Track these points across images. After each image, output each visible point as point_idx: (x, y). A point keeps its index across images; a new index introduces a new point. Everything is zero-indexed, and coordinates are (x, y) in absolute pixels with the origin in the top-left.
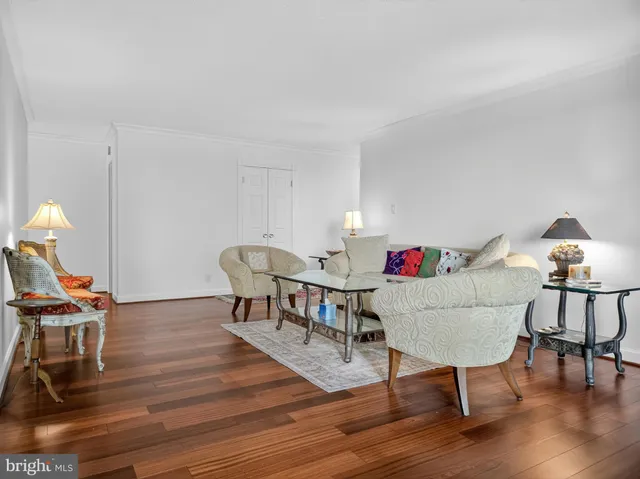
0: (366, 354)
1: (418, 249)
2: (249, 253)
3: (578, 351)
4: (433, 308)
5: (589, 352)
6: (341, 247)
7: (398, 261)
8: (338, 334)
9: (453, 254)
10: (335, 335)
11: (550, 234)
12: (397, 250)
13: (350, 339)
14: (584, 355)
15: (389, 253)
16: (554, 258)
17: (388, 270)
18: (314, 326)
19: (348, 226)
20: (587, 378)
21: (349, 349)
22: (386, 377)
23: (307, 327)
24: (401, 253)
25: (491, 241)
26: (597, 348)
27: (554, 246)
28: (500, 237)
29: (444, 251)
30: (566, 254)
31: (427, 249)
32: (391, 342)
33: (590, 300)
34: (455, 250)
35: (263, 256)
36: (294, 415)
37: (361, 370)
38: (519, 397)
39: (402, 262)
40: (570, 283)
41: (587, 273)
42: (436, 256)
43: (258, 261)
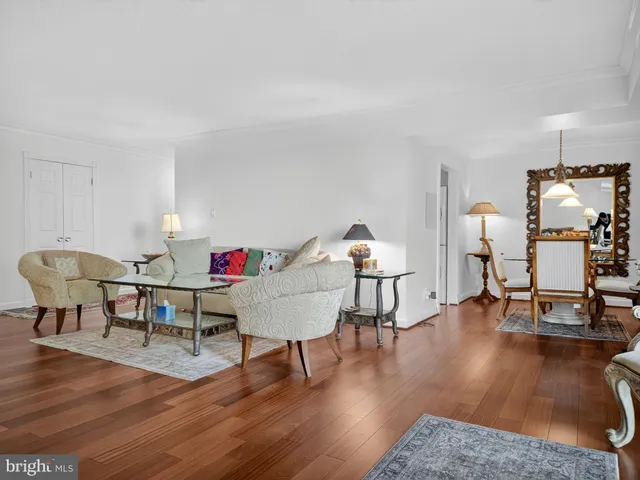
0: (209, 347)
1: (241, 250)
2: (56, 259)
3: (372, 321)
4: (285, 295)
5: (379, 320)
6: (164, 250)
7: (222, 262)
8: (184, 331)
9: (274, 254)
10: (180, 333)
11: (349, 236)
12: (220, 252)
13: (198, 334)
14: (375, 325)
15: (213, 255)
16: (352, 254)
17: (213, 270)
18: (154, 328)
19: (167, 228)
20: (378, 340)
21: (197, 343)
22: (239, 361)
23: (146, 330)
24: (225, 254)
25: (308, 242)
26: (384, 318)
27: (352, 244)
28: (315, 238)
29: (266, 252)
30: (360, 251)
31: (250, 250)
32: (244, 329)
33: (379, 283)
34: (275, 250)
35: (72, 262)
36: (169, 403)
37: (213, 360)
38: (340, 359)
39: (227, 263)
40: (365, 272)
41: (375, 264)
42: (259, 255)
43: (67, 268)
